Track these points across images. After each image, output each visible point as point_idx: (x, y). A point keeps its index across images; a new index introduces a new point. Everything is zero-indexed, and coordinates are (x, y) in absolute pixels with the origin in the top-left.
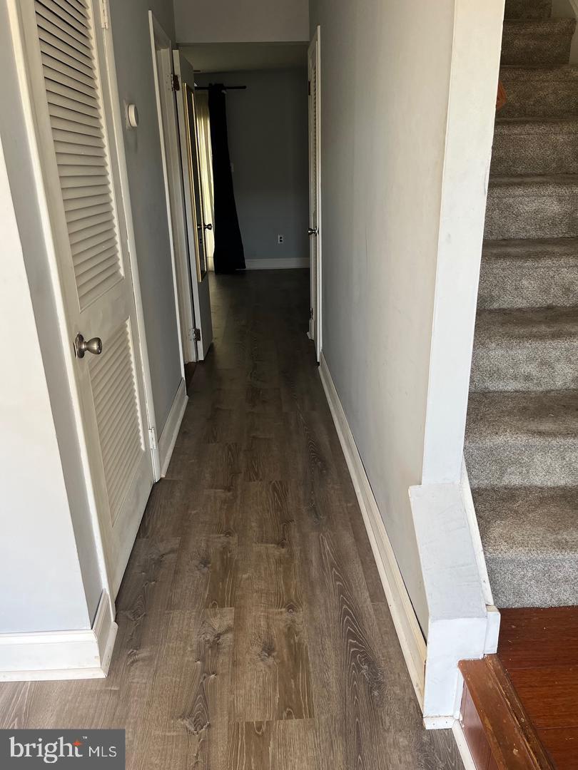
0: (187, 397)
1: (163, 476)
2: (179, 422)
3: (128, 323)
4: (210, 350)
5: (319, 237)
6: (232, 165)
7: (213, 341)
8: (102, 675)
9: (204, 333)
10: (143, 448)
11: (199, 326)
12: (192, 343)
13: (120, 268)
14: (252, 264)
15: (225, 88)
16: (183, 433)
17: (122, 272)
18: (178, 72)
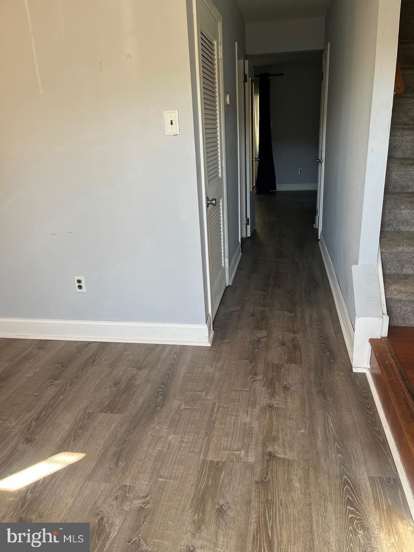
0: (241, 253)
1: (230, 284)
2: (237, 263)
3: (221, 200)
4: (254, 232)
5: (323, 164)
6: (271, 124)
7: (256, 228)
8: (209, 345)
9: (251, 222)
10: (223, 265)
11: (249, 216)
12: (244, 226)
13: (219, 173)
14: (280, 187)
15: (270, 76)
16: (239, 268)
17: (220, 175)
18: (247, 72)
